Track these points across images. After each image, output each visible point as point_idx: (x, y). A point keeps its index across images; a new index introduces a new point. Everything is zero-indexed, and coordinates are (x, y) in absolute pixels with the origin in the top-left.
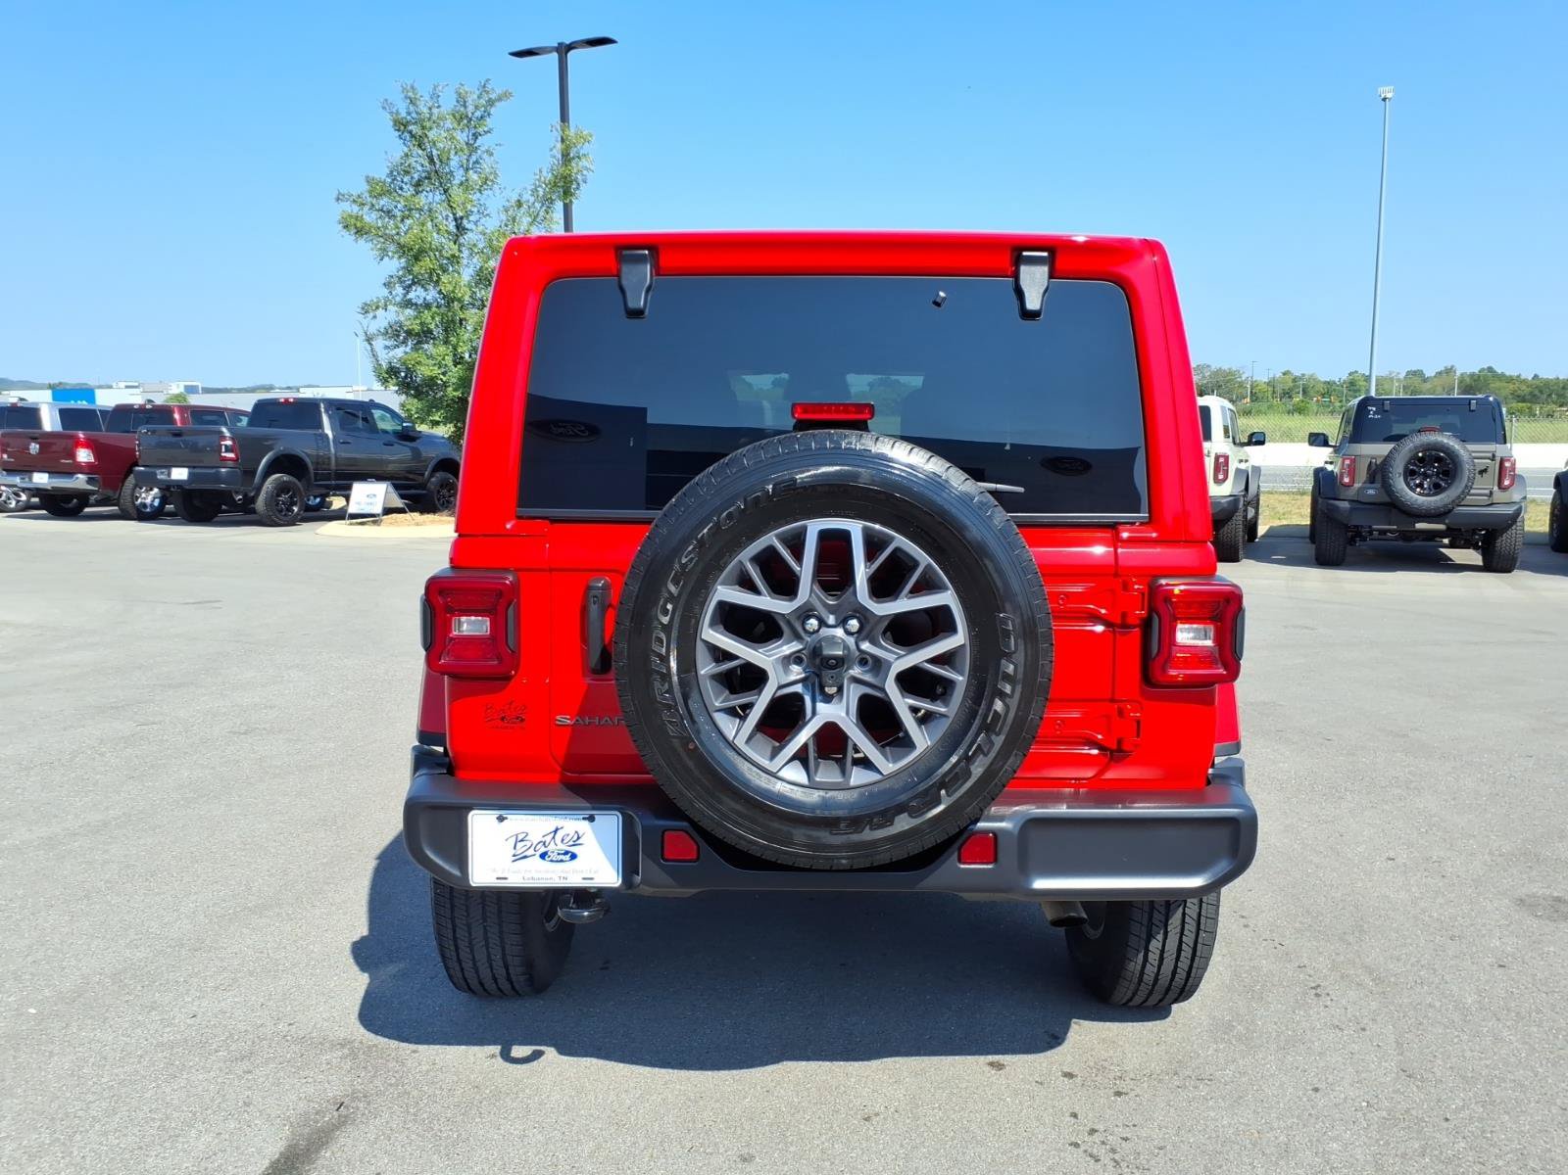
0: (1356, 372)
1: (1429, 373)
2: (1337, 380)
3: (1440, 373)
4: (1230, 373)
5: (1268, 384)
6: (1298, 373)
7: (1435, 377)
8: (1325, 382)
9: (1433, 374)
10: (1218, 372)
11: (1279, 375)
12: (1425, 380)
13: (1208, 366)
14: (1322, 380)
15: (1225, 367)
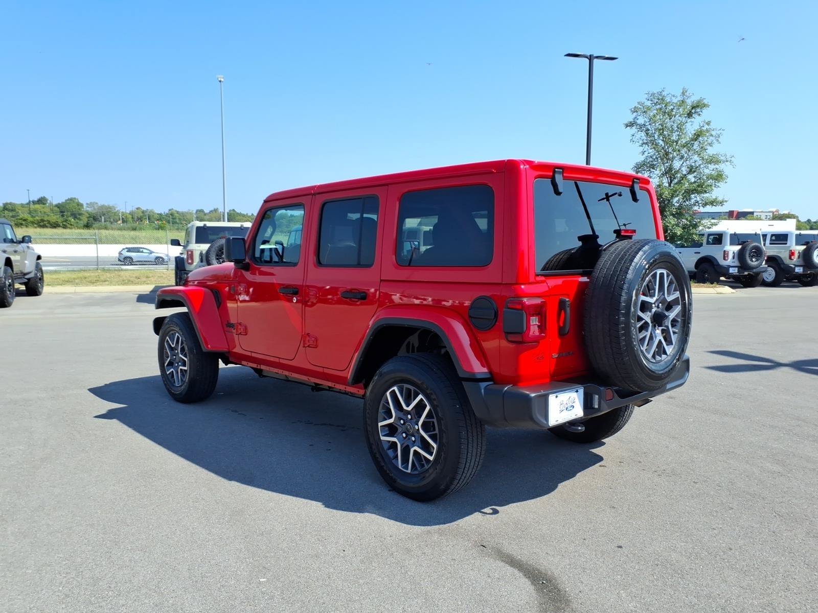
0: (172, 209)
1: (207, 211)
2: (163, 213)
3: (211, 211)
4: (109, 207)
5: (130, 214)
6: (145, 209)
7: (210, 213)
8: (158, 214)
9: (208, 212)
10: (103, 207)
11: (134, 209)
12: (205, 214)
13: (97, 203)
14: (157, 212)
15: (106, 204)
